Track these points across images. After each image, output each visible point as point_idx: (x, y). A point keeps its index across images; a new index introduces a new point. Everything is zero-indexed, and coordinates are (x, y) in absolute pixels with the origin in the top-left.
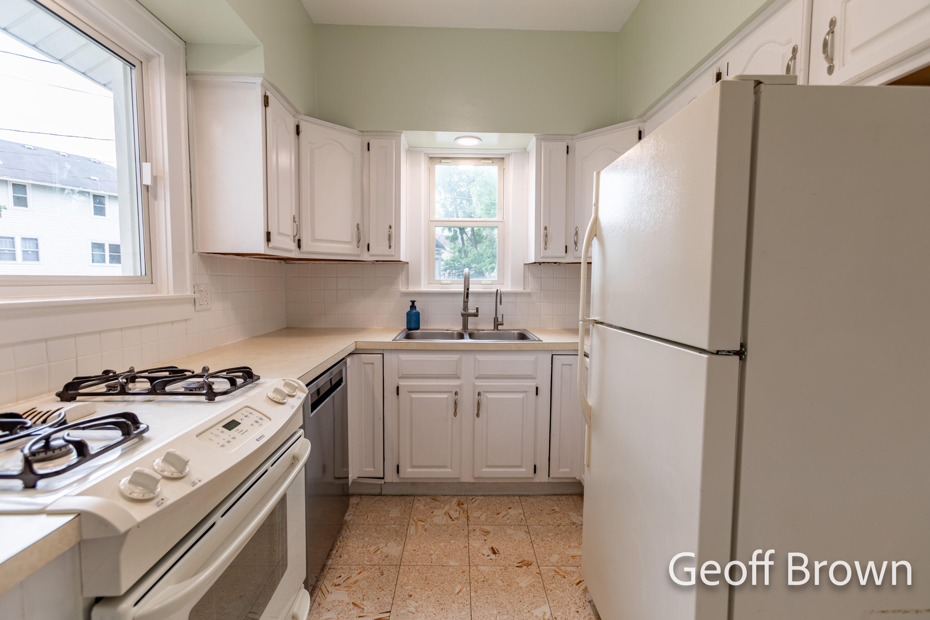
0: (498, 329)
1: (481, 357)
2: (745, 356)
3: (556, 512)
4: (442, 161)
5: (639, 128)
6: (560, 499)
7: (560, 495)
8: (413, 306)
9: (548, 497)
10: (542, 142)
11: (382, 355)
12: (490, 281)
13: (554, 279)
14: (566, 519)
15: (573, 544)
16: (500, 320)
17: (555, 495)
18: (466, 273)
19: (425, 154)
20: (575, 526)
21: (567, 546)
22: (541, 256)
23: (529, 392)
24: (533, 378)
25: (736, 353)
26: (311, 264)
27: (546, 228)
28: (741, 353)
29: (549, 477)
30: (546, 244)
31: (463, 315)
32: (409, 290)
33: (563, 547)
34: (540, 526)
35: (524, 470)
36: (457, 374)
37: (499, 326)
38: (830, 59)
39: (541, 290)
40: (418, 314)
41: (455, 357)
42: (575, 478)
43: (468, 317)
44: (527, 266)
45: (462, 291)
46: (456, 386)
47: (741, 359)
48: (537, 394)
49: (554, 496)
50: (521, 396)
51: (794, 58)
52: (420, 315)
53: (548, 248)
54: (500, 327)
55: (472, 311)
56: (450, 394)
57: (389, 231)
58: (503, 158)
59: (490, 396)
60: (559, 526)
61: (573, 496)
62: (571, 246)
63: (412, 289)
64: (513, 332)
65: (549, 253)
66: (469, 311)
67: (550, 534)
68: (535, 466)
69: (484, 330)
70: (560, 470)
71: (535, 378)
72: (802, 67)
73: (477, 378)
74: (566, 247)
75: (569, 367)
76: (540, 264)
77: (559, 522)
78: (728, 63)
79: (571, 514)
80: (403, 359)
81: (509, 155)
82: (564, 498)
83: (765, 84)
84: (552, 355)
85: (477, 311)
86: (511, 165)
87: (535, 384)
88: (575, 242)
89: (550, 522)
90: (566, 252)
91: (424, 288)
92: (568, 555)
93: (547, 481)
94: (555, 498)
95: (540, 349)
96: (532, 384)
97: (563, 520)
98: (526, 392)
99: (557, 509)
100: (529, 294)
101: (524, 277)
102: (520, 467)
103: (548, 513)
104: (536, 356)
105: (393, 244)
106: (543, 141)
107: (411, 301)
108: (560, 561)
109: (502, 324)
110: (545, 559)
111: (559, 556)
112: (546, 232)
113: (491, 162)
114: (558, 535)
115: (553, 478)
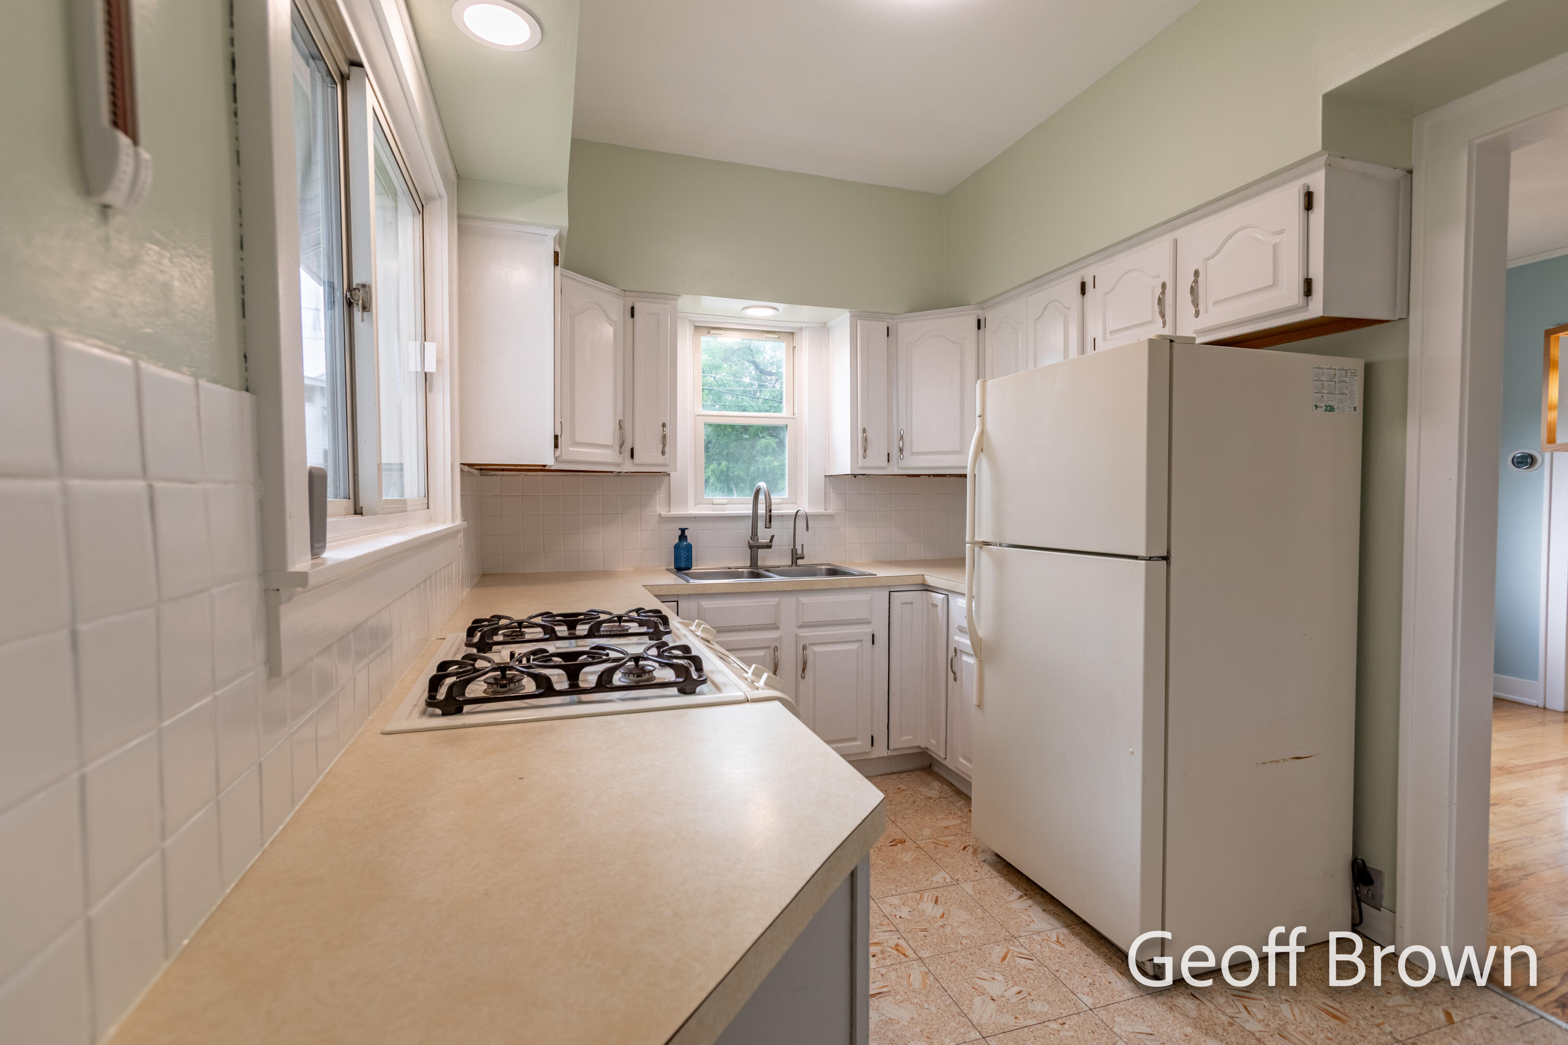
0: (797, 565)
1: (805, 599)
2: (1170, 561)
3: (903, 790)
4: (712, 332)
5: (978, 316)
6: (901, 777)
7: (898, 773)
8: (683, 537)
9: (886, 777)
10: (858, 321)
11: (676, 603)
12: (779, 499)
13: (862, 495)
14: (918, 795)
15: (939, 817)
16: (799, 552)
17: (893, 773)
18: (764, 490)
19: (690, 321)
20: (932, 800)
21: (934, 820)
22: (859, 466)
23: (864, 641)
24: (867, 622)
25: (1163, 558)
26: (522, 476)
27: (864, 431)
28: (1166, 558)
29: (888, 749)
30: (865, 451)
31: (751, 547)
32: (671, 513)
33: (930, 821)
34: (893, 806)
35: (859, 743)
36: (776, 624)
37: (798, 560)
38: (1195, 303)
39: (846, 511)
40: (689, 547)
41: (773, 600)
42: (919, 747)
43: (758, 548)
44: (827, 479)
45: (751, 513)
46: (775, 639)
47: (1167, 563)
48: (873, 643)
49: (892, 775)
50: (854, 646)
51: (1163, 293)
52: (693, 549)
53: (867, 457)
54: (800, 562)
55: (763, 540)
56: (768, 650)
57: (664, 431)
58: (792, 333)
59: (817, 649)
60: (914, 803)
61: (914, 772)
62: (895, 453)
63: (675, 511)
64: (819, 567)
65: (869, 462)
66: (760, 541)
67: (909, 812)
68: (872, 737)
69: (779, 567)
70: (901, 739)
71: (870, 623)
72: (1171, 303)
73: (800, 627)
74: (888, 454)
75: (910, 605)
76: (855, 477)
77: (912, 799)
78: (1094, 276)
79: (921, 789)
80: (705, 607)
81: (801, 329)
82: (904, 775)
83: (1177, 343)
84: (890, 592)
85: (771, 541)
86: (804, 344)
87: (871, 630)
88: (900, 448)
89: (902, 800)
90: (888, 461)
91: (692, 510)
92: (940, 827)
93: (886, 755)
94: (895, 776)
95: (876, 585)
96: (867, 630)
97: (915, 796)
98: (861, 641)
99: (903, 787)
100: (831, 517)
101: (825, 493)
102: (854, 739)
103: (895, 792)
104: (870, 595)
105: (667, 449)
106: (860, 319)
107: (680, 529)
108: (934, 833)
109: (803, 558)
110: (917, 835)
111: (930, 830)
112: (866, 436)
113: (777, 336)
114: (919, 811)
115: (895, 750)
